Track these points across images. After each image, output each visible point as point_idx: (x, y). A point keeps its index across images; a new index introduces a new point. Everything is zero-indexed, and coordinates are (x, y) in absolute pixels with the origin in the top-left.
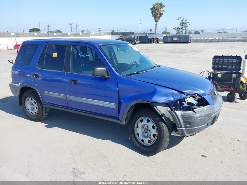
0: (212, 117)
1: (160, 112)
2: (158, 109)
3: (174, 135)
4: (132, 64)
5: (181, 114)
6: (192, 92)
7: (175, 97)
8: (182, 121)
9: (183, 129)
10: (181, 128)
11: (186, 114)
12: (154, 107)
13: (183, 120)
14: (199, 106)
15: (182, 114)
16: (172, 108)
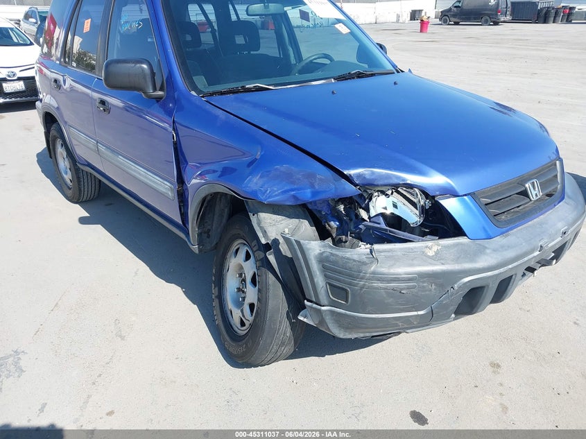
0: (456, 286)
1: (265, 233)
2: (259, 223)
3: (305, 320)
4: (311, 62)
5: (321, 254)
6: (388, 177)
7: (317, 187)
8: (320, 281)
9: (323, 308)
10: (315, 305)
11: (337, 256)
12: (251, 215)
13: (326, 276)
14: (423, 234)
15: (325, 255)
16: (329, 226)
